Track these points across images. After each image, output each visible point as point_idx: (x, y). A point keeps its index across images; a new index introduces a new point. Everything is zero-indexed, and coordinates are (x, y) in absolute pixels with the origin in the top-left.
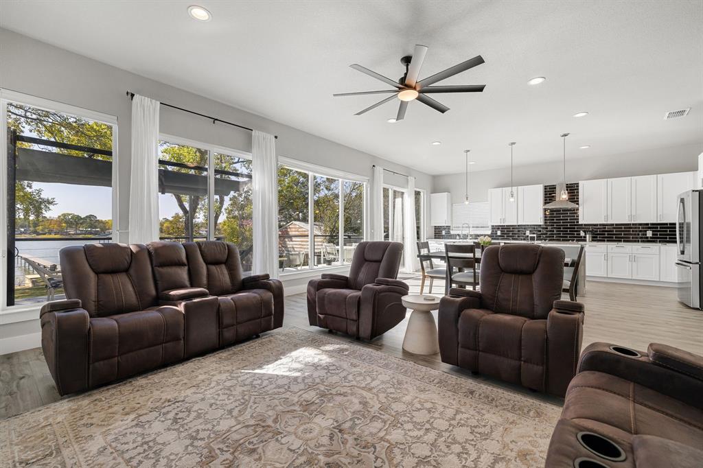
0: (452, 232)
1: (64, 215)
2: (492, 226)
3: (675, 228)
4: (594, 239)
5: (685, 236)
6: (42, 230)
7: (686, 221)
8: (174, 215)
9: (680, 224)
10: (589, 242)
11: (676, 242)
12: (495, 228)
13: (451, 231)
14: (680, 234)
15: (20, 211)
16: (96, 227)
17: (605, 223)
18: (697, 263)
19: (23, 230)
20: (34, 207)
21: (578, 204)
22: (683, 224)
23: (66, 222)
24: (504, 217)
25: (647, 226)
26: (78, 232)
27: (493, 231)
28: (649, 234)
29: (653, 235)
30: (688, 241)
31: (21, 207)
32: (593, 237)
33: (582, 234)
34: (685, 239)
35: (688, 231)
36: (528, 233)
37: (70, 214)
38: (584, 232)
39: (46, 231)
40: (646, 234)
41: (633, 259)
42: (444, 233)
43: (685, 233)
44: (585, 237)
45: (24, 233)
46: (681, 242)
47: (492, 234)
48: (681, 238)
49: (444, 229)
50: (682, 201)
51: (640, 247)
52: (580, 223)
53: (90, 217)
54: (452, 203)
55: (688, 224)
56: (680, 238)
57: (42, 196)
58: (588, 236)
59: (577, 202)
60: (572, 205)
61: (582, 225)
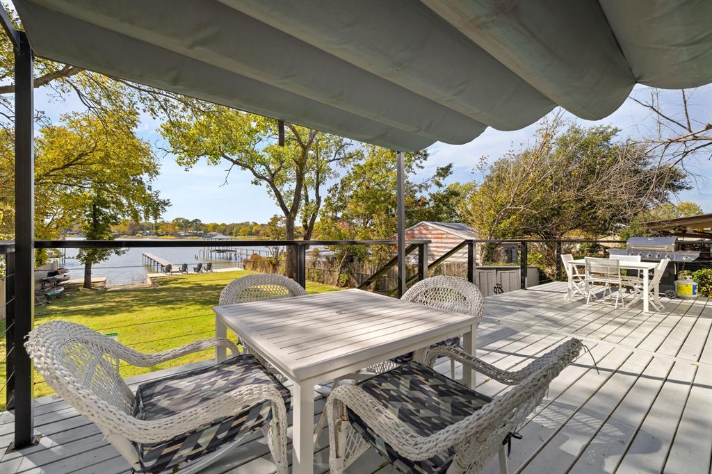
1: (177, 219)
6: (162, 232)
8: (272, 217)
15: (142, 212)
16: (200, 230)
19: (148, 232)
20: (153, 208)
23: (178, 226)
26: (188, 234)
31: (143, 209)
37: (181, 219)
39: (164, 233)
45: (149, 234)
53: (196, 221)
57: (159, 198)
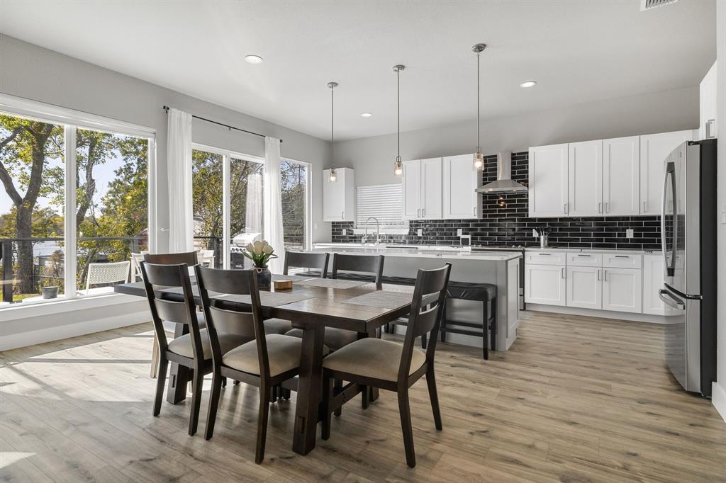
0: (356, 232)
2: (411, 222)
3: (659, 224)
4: (552, 243)
5: (675, 237)
7: (678, 213)
9: (667, 217)
10: (545, 247)
11: (659, 247)
12: (414, 225)
13: (355, 230)
14: (667, 234)
17: (566, 216)
18: (696, 297)
21: (528, 187)
22: (672, 217)
24: (423, 208)
25: (625, 221)
27: (410, 231)
28: (630, 234)
29: (635, 235)
30: (681, 245)
32: (549, 240)
33: (535, 234)
34: (675, 243)
35: (681, 229)
36: (460, 232)
38: (538, 231)
40: (625, 235)
41: (604, 276)
42: (344, 232)
43: (676, 232)
44: (539, 239)
46: (669, 247)
47: (410, 234)
48: (669, 241)
49: (344, 227)
50: (671, 168)
51: (613, 256)
52: (530, 217)
54: (355, 185)
55: (681, 218)
56: (667, 241)
58: (542, 237)
59: (526, 183)
60: (519, 188)
61: (534, 219)
